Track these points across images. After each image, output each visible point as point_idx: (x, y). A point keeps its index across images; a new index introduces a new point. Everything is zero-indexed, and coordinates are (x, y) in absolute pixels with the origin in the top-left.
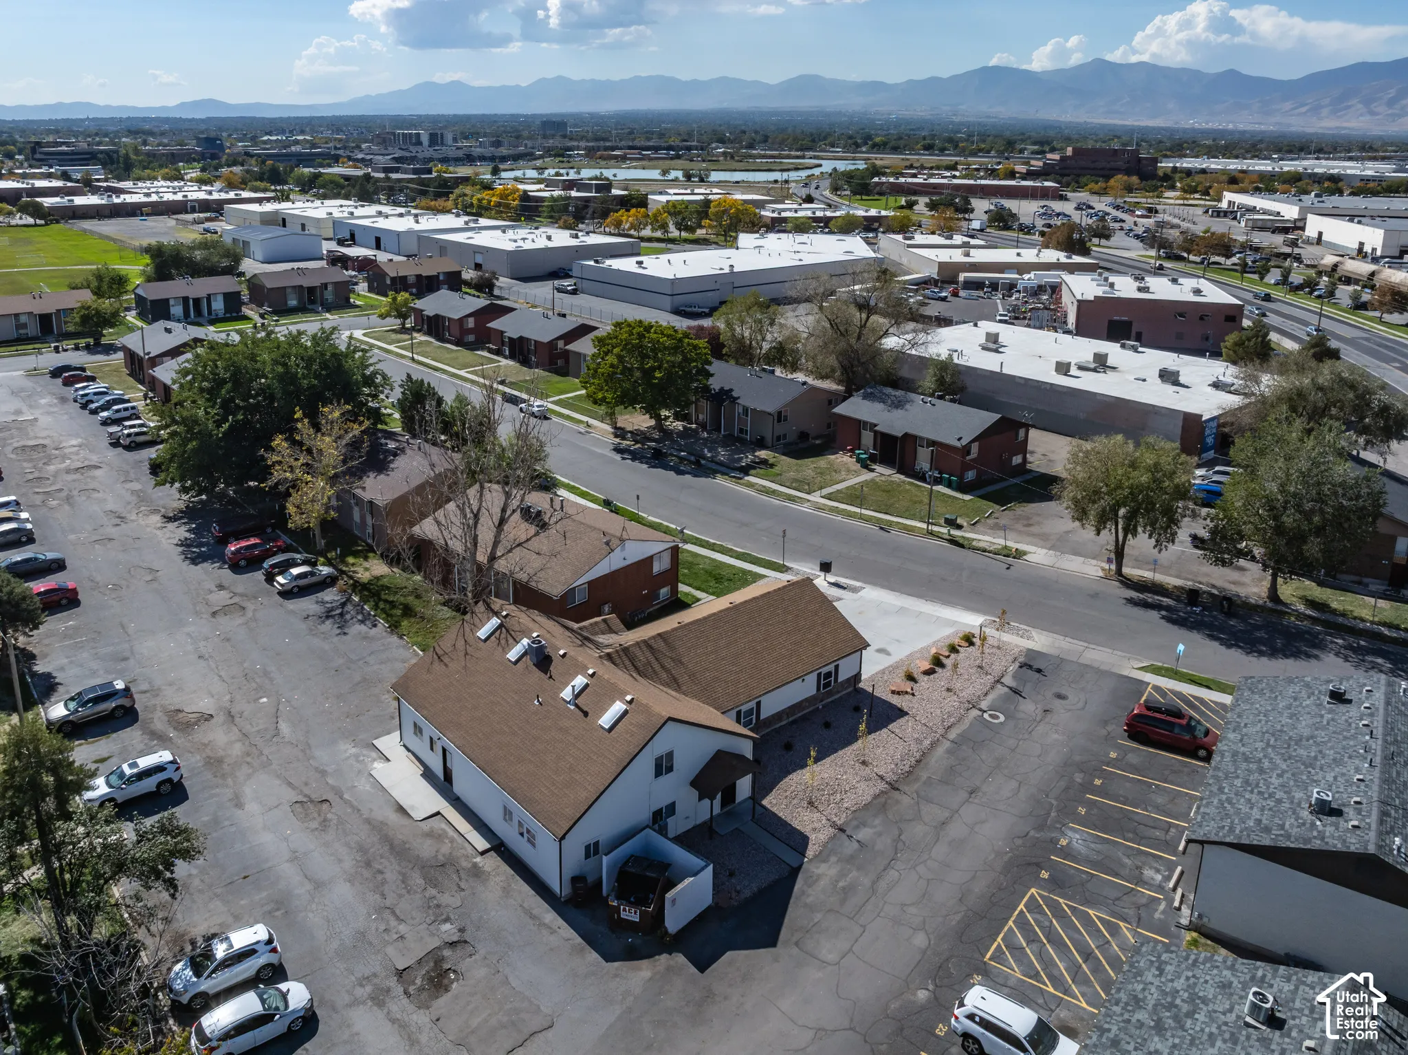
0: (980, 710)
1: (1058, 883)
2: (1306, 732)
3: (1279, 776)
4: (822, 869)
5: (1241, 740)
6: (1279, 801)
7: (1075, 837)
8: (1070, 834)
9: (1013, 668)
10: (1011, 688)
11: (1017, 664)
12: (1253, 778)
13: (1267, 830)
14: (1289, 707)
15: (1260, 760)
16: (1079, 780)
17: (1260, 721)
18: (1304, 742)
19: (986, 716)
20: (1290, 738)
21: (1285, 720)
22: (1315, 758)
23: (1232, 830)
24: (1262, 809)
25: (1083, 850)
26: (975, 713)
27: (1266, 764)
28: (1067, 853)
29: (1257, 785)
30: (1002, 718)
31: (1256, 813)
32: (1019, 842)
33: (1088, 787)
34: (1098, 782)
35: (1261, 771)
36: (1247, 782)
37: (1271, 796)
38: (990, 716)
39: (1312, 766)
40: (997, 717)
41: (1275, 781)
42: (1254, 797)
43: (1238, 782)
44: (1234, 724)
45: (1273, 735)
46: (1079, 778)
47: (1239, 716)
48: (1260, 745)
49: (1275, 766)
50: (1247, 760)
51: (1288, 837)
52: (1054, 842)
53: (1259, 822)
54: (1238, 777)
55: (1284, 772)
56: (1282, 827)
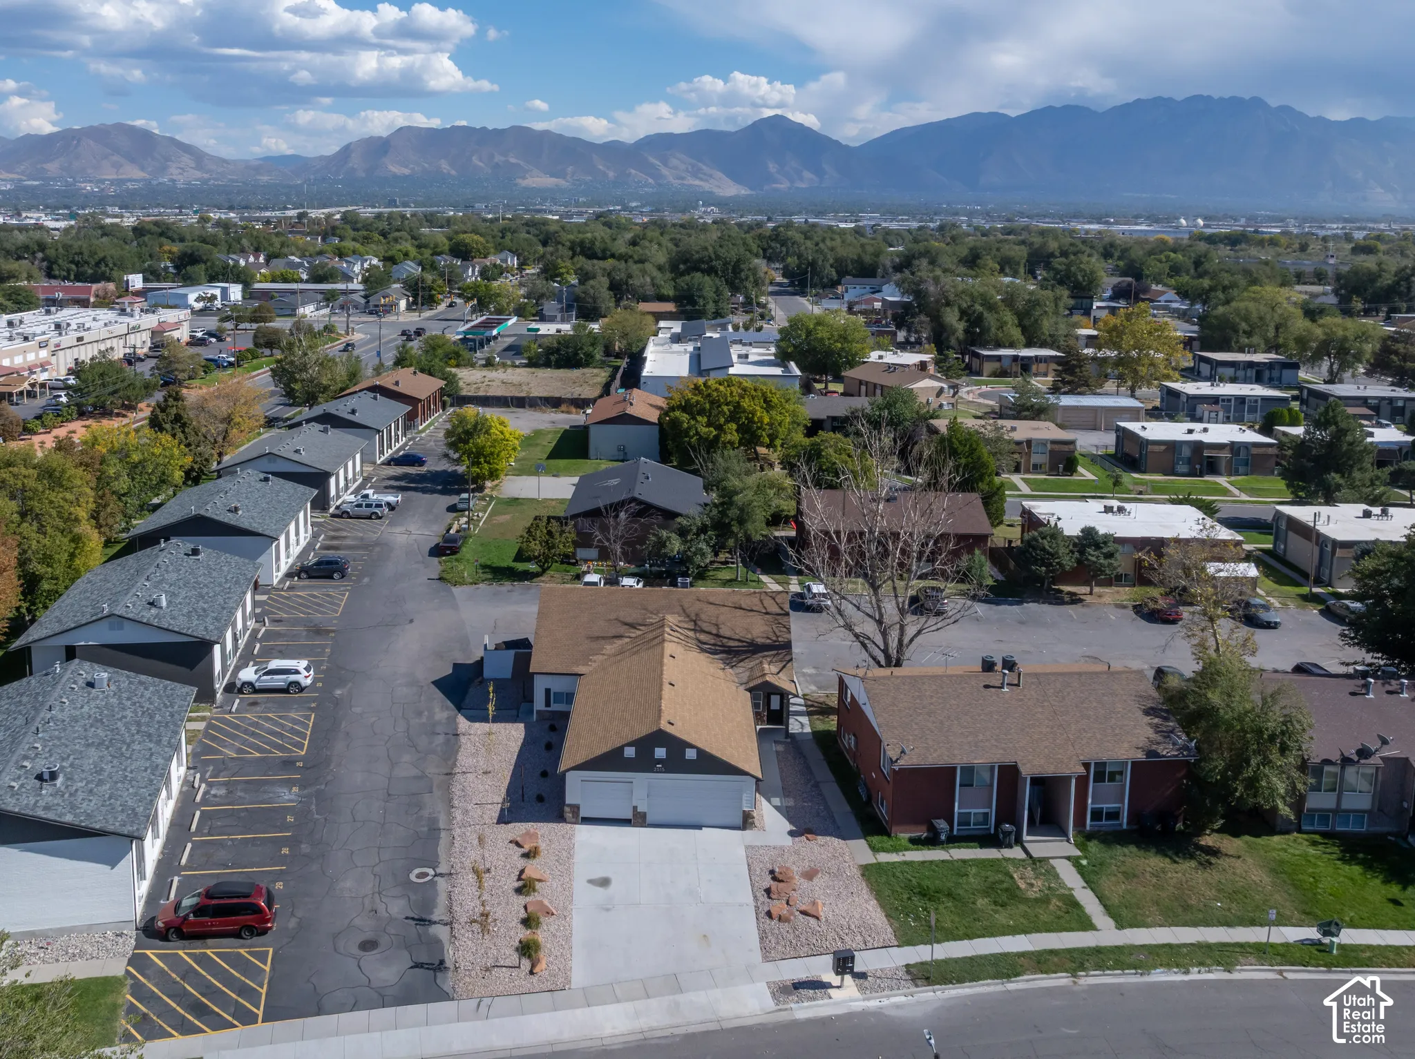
0: (441, 875)
1: (288, 764)
2: (92, 751)
3: (125, 717)
4: (445, 714)
5: (152, 755)
6: (128, 699)
7: (288, 796)
8: (293, 797)
9: (450, 955)
10: (432, 923)
11: (448, 963)
12: (145, 720)
13: (141, 683)
14: (100, 783)
15: (138, 732)
16: (303, 846)
17: (131, 772)
18: (97, 741)
19: (431, 872)
20: (107, 748)
21: (108, 768)
22: (92, 726)
23: (165, 688)
24: (142, 696)
25: (279, 790)
26: (442, 869)
27: (133, 729)
28: (289, 783)
29: (143, 713)
30: (413, 877)
31: (147, 694)
32: (329, 778)
33: (293, 842)
34: (285, 851)
35: (139, 724)
36: (152, 717)
37: (134, 704)
38: (426, 875)
39: (97, 720)
40: (418, 876)
41: (129, 713)
42: (147, 705)
43: (158, 717)
44: (157, 773)
45: (122, 754)
46: (305, 848)
47: (151, 781)
48: (136, 747)
49: (127, 725)
50: (150, 736)
51: (128, 677)
52: (302, 787)
53: (146, 689)
54: (159, 722)
55: (120, 719)
56: (131, 683)
